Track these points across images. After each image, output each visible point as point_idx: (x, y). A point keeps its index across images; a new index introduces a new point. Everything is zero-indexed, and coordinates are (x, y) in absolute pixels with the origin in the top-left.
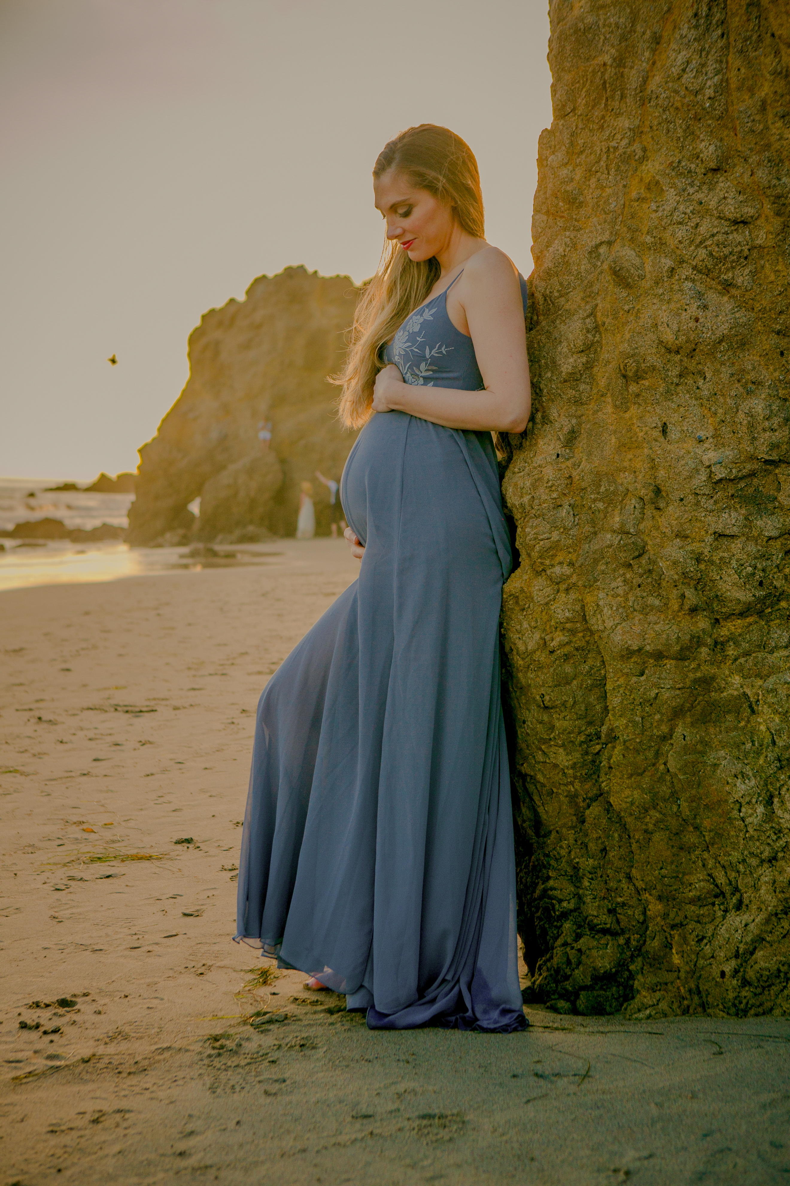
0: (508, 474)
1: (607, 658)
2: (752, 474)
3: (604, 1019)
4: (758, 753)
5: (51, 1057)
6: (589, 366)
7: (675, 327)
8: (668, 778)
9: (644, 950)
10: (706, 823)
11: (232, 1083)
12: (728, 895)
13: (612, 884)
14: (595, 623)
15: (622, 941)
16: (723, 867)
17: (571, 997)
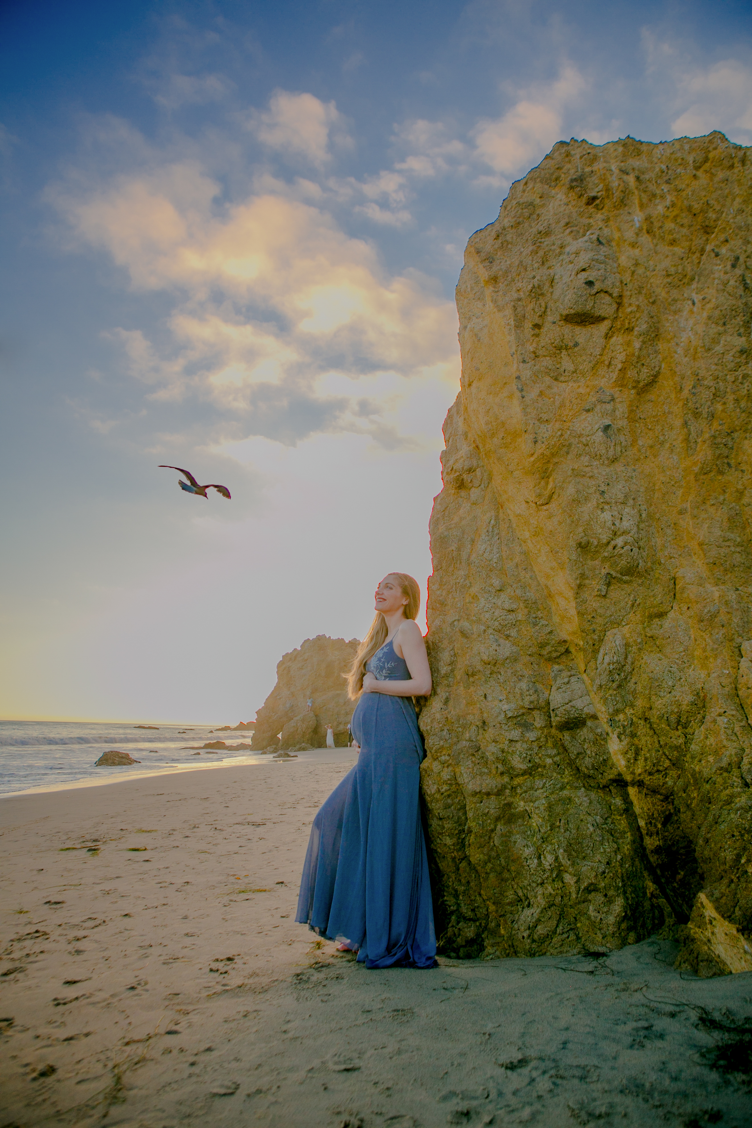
0: (420, 717)
1: (466, 796)
2: (523, 714)
3: (472, 961)
4: (533, 836)
5: (224, 985)
6: (452, 671)
7: (487, 654)
8: (495, 848)
9: (488, 927)
10: (513, 868)
11: (306, 996)
12: (524, 901)
13: (473, 898)
14: (460, 780)
15: (478, 924)
16: (521, 888)
17: (456, 950)
